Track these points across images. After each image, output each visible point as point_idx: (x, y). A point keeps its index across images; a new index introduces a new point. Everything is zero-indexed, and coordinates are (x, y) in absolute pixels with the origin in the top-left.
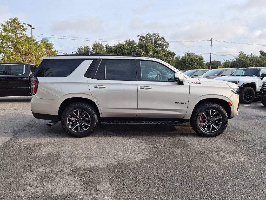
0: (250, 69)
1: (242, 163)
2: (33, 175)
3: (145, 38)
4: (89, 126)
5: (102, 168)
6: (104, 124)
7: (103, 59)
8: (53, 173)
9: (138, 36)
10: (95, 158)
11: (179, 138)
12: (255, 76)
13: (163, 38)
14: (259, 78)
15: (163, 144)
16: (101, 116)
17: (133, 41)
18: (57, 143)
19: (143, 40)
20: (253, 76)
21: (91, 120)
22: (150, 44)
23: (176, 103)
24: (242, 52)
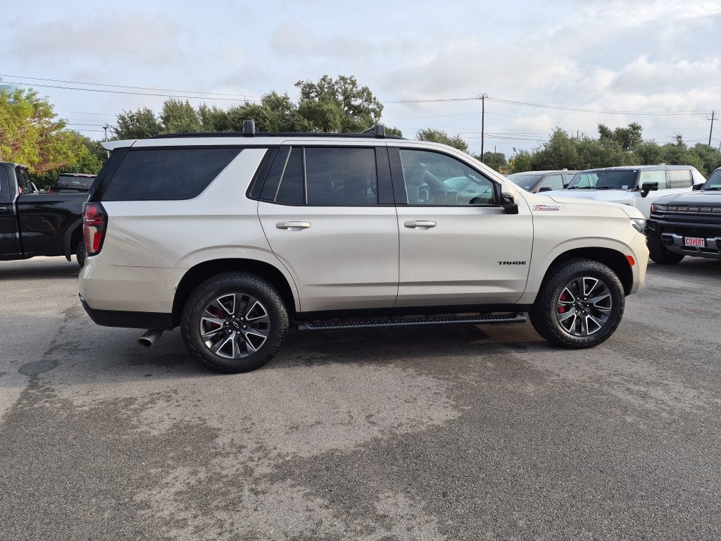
0: (615, 171)
1: (698, 408)
2: (168, 493)
3: (318, 89)
4: (266, 337)
5: (355, 453)
6: (309, 330)
7: (294, 146)
8: (224, 480)
9: (298, 84)
10: (319, 428)
11: (507, 356)
12: (628, 188)
13: (365, 90)
14: (638, 193)
15: (476, 374)
16: (298, 310)
17: (284, 98)
18: (181, 394)
19: (313, 95)
20: (624, 190)
21: (269, 321)
22: (332, 106)
23: (500, 263)
24: (559, 129)
